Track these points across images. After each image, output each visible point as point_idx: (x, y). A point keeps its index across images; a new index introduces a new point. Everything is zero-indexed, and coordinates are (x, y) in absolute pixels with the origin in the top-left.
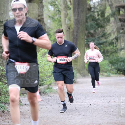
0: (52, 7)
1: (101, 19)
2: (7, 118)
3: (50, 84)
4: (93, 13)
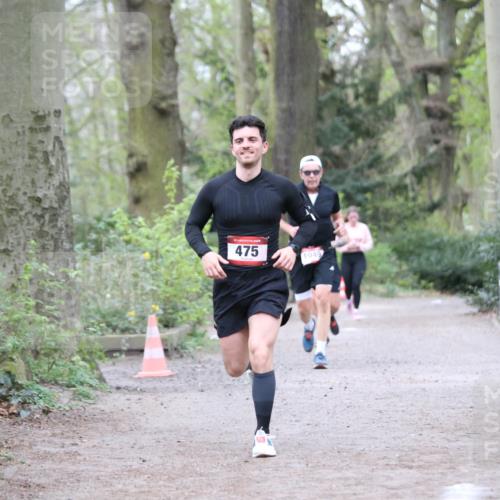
0: (207, 68)
1: (365, 108)
2: (58, 431)
3: (199, 322)
4: (339, 88)
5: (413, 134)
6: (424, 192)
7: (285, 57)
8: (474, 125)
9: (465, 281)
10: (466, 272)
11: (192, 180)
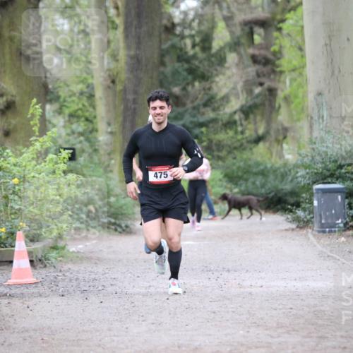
1: (201, 55)
3: (60, 237)
4: (179, 38)
5: (241, 77)
6: (251, 126)
7: (133, 12)
8: (294, 70)
9: (286, 202)
10: (286, 194)
11: (54, 116)
